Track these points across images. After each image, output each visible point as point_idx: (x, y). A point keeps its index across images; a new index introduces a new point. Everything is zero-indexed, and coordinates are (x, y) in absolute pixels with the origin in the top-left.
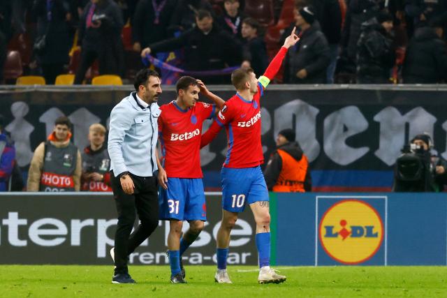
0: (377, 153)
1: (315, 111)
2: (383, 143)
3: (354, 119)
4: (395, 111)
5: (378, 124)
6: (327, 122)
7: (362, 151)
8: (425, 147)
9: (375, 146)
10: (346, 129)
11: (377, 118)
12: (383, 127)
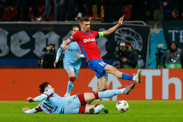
0: (34, 52)
1: (7, 33)
2: (36, 47)
3: (24, 36)
4: (41, 33)
5: (34, 39)
6: (12, 38)
7: (28, 51)
8: (53, 49)
9: (33, 48)
10: (20, 41)
11: (34, 36)
12: (36, 40)
